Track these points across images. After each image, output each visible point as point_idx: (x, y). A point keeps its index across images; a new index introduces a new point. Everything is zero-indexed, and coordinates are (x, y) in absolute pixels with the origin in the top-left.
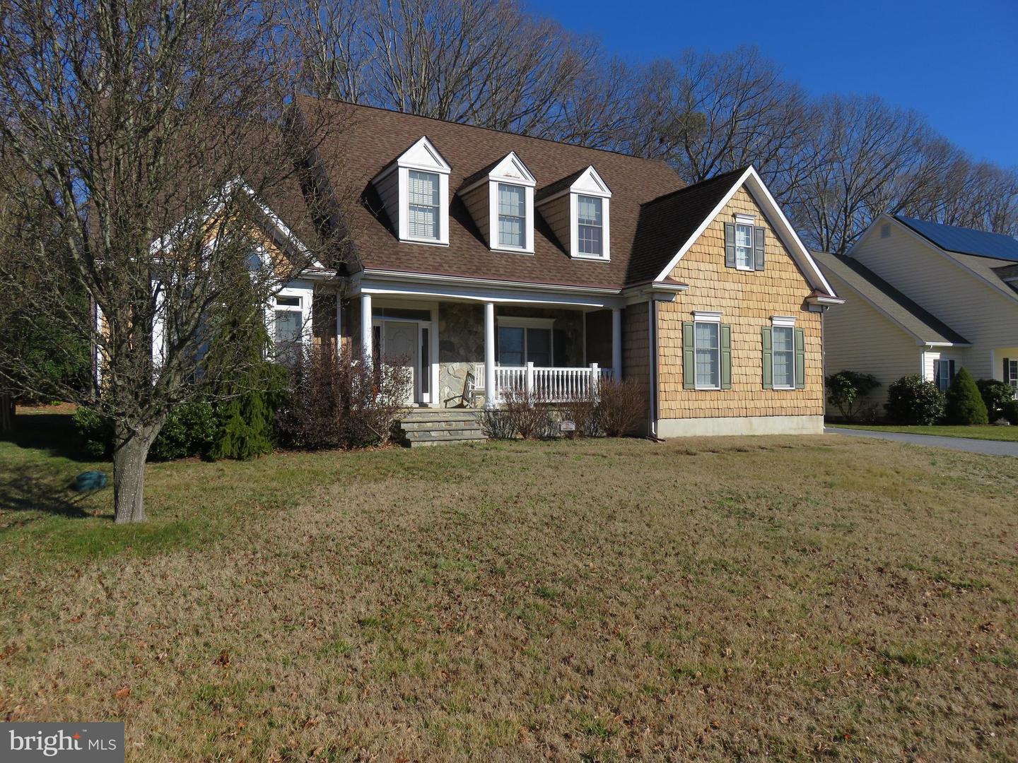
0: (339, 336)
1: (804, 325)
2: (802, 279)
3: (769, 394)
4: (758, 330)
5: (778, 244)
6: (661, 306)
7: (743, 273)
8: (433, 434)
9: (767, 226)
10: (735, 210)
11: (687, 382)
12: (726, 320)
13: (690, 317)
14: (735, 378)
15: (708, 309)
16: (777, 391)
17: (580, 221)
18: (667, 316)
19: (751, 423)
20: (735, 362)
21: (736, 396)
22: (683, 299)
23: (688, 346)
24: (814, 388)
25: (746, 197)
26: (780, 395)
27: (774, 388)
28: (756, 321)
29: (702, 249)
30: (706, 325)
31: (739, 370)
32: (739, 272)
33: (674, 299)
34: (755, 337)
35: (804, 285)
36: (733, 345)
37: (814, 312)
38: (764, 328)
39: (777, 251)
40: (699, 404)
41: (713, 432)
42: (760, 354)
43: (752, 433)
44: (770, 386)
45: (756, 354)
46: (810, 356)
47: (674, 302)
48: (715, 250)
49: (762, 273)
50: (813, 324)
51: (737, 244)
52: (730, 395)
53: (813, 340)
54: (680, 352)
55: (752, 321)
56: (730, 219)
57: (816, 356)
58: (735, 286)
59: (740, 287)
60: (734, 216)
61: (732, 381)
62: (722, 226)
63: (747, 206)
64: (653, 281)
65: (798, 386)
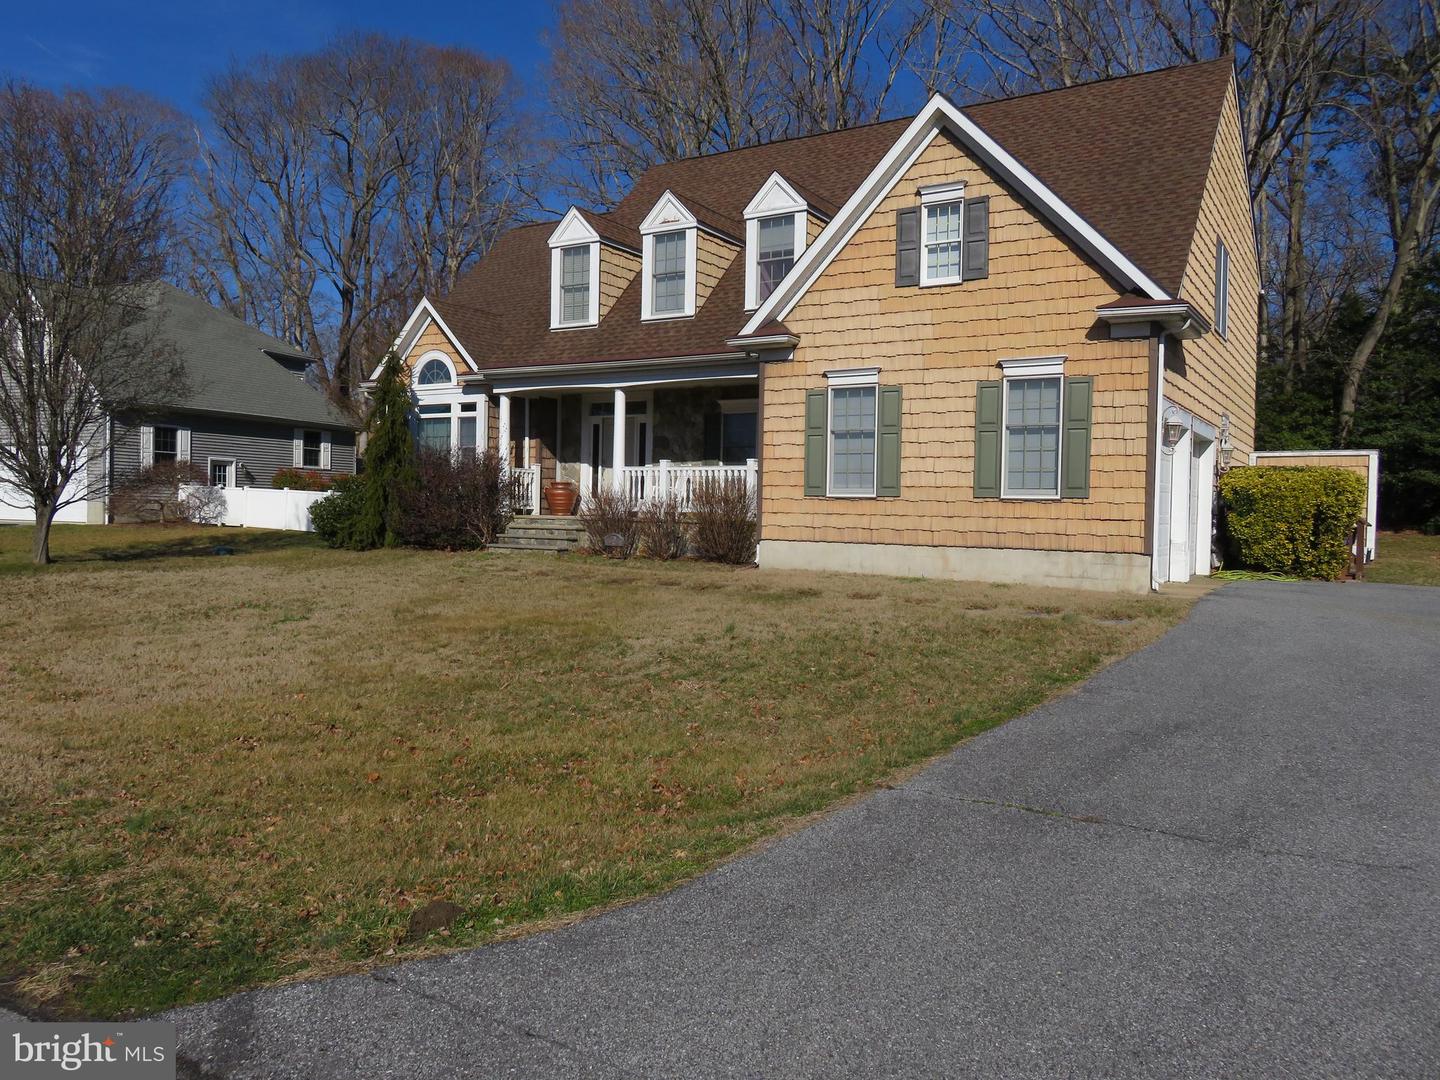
0: (527, 439)
1: (1090, 369)
2: (1093, 274)
3: (993, 508)
4: (972, 390)
5: (1027, 217)
6: (771, 369)
7: (935, 290)
8: (522, 541)
9: (994, 189)
10: (920, 183)
11: (814, 488)
12: (891, 380)
13: (821, 382)
14: (906, 480)
15: (857, 364)
16: (1011, 501)
17: (762, 256)
18: (778, 384)
19: (946, 560)
20: (907, 450)
21: (910, 509)
22: (809, 354)
23: (815, 429)
24: (1117, 496)
25: (951, 150)
26: (1019, 510)
27: (1002, 497)
28: (965, 374)
29: (850, 266)
30: (855, 391)
31: (920, 465)
32: (926, 291)
33: (791, 357)
34: (960, 404)
35: (1101, 286)
36: (906, 421)
37: (1128, 339)
38: (983, 386)
39: (1022, 232)
40: (834, 521)
41: (862, 567)
42: (970, 434)
43: (947, 576)
44: (993, 493)
45: (961, 434)
46: (1108, 431)
47: (792, 361)
48: (874, 264)
49: (982, 284)
50: (1125, 365)
51: (924, 240)
52: (898, 507)
53: (1120, 399)
54: (800, 438)
55: (953, 375)
56: (910, 202)
57: (1131, 431)
58: (917, 318)
59: (927, 317)
60: (918, 194)
61: (903, 483)
62: (892, 219)
63: (952, 166)
64: (736, 336)
65: (1071, 493)
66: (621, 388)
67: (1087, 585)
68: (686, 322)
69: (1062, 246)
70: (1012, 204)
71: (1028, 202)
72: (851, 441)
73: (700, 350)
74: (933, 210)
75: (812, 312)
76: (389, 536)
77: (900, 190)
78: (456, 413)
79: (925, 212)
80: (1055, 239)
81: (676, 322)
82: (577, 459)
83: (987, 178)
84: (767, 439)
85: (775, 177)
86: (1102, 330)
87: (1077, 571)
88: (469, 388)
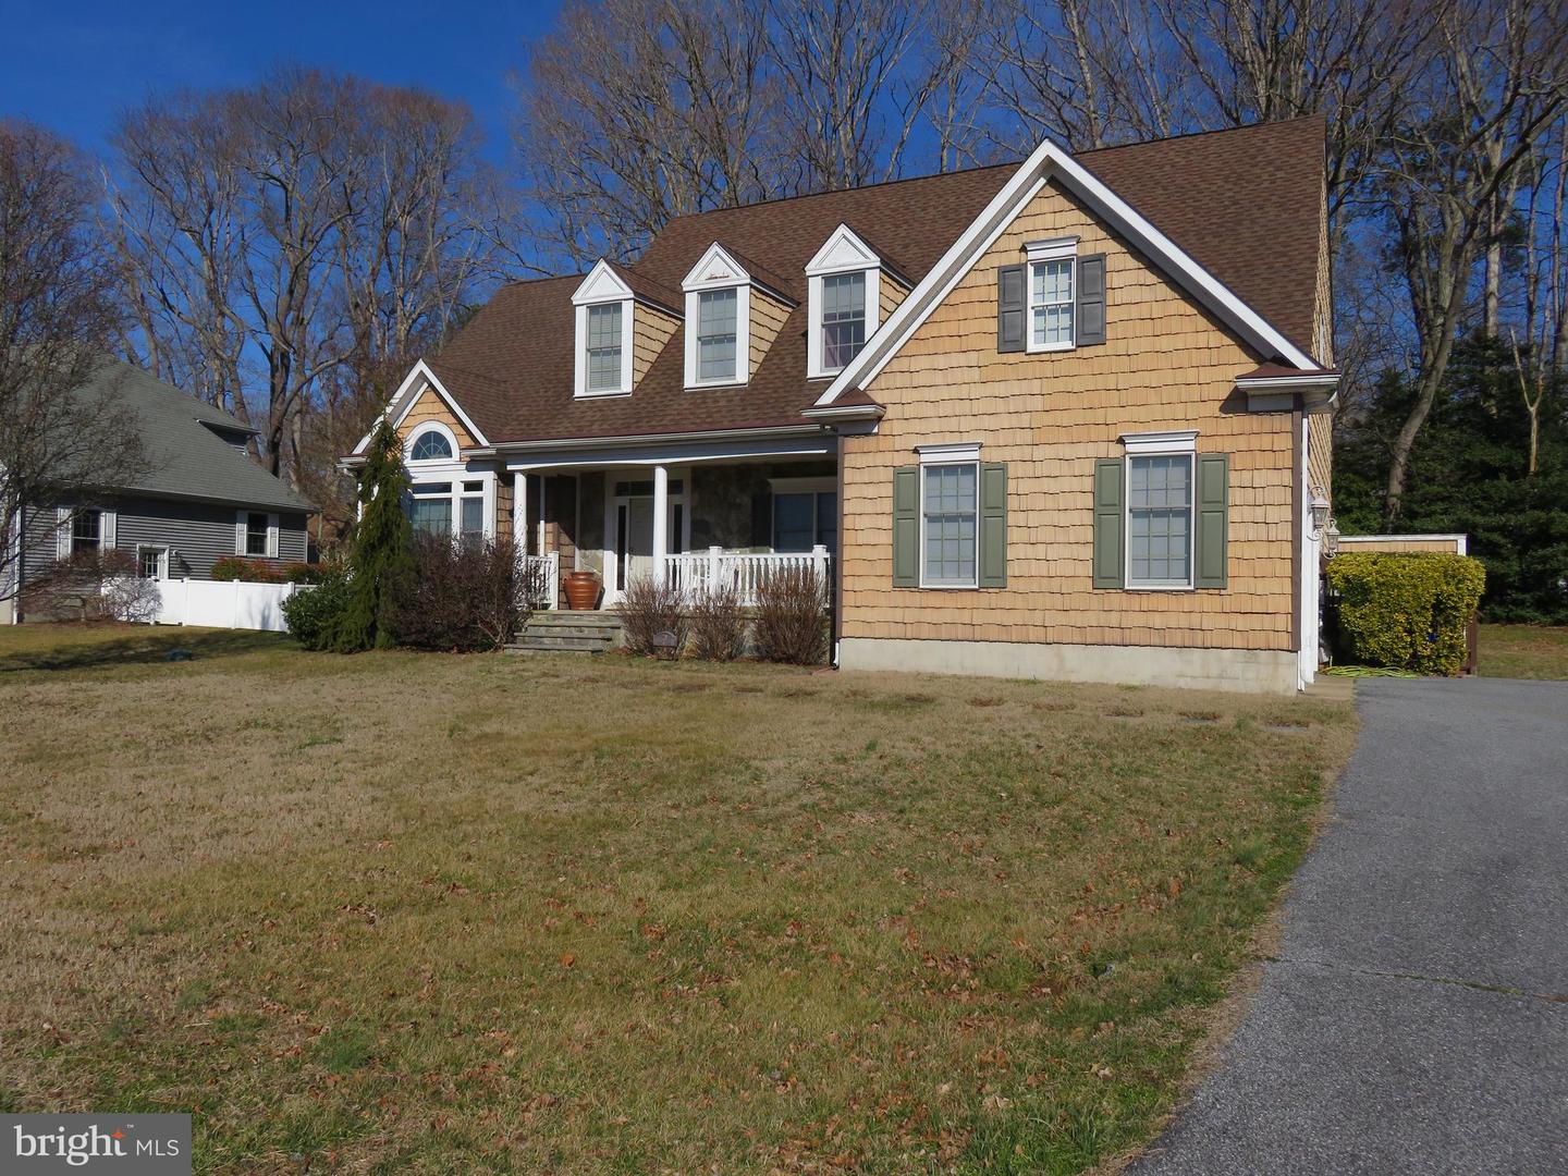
0: (542, 522)
1: (1226, 445)
2: (1227, 341)
3: (1116, 599)
4: (1089, 468)
5: (1150, 278)
6: (851, 444)
7: (1044, 357)
9: (1111, 246)
10: (1025, 238)
11: (904, 578)
12: (995, 456)
13: (912, 459)
14: (1013, 569)
15: (955, 439)
16: (1137, 592)
17: (827, 317)
18: (860, 461)
20: (1014, 535)
21: (1019, 602)
22: (897, 427)
23: (904, 511)
24: (1260, 587)
25: (1061, 202)
26: (1146, 602)
27: (1127, 588)
28: (1080, 450)
29: (944, 329)
30: (951, 469)
31: (1030, 551)
32: (1033, 358)
33: (876, 430)
34: (1076, 484)
35: (1237, 354)
36: (1013, 502)
37: (1268, 412)
38: (1102, 463)
39: (1146, 294)
40: (929, 616)
41: (963, 667)
42: (1088, 518)
43: (1063, 678)
44: (1115, 583)
45: (1075, 517)
46: (1248, 514)
47: (877, 434)
48: (974, 326)
49: (1099, 350)
50: (1266, 442)
51: (1031, 302)
52: (1005, 599)
53: (1260, 479)
54: (887, 522)
55: (1067, 451)
56: (1015, 258)
57: (1273, 514)
58: (1025, 387)
59: (1036, 387)
60: (1023, 249)
61: (1009, 573)
62: (993, 277)
63: (1061, 220)
64: (812, 406)
65: (1205, 583)
66: (663, 465)
67: (1226, 686)
68: (738, 390)
69: (1190, 310)
70: (1131, 262)
71: (1150, 260)
72: (947, 525)
73: (758, 423)
74: (1040, 268)
75: (900, 380)
76: (381, 636)
77: (1001, 245)
78: (458, 493)
79: (1031, 270)
80: (1182, 302)
81: (725, 390)
82: (600, 545)
83: (1102, 234)
84: (848, 522)
85: (843, 230)
86: (1238, 402)
87: (1214, 671)
88: (474, 464)
